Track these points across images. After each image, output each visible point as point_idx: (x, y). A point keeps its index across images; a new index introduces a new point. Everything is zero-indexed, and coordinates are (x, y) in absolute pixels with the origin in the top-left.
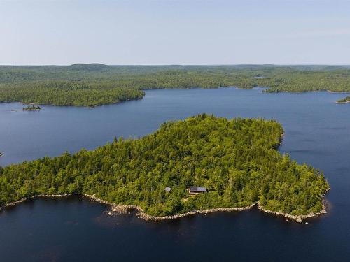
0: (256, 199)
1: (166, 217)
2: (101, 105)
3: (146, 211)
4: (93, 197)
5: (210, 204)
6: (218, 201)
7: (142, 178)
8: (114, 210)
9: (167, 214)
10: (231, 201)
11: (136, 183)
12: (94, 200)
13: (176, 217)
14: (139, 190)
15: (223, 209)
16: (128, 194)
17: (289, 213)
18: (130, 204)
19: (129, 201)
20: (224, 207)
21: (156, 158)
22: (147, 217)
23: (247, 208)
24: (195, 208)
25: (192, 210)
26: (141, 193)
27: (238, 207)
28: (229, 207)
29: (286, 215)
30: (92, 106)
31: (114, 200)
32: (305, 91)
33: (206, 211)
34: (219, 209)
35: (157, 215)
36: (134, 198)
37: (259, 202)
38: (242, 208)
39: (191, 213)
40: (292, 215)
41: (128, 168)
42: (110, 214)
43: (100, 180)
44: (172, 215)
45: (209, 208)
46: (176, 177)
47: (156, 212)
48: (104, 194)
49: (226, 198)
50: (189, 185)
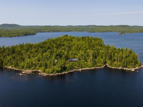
0: (105, 63)
1: (57, 74)
2: (16, 36)
3: (44, 71)
4: (10, 67)
5: (82, 66)
6: (85, 64)
7: (40, 56)
8: (24, 72)
9: (58, 72)
10: (93, 64)
11: (36, 58)
12: (11, 69)
13: (63, 73)
14: (39, 61)
15: (89, 68)
16: (32, 63)
17: (126, 68)
18: (34, 69)
19: (33, 67)
20: (90, 67)
21: (47, 48)
22: (45, 74)
23: (102, 67)
24: (74, 68)
25: (72, 69)
26: (40, 62)
27: (97, 67)
28: (92, 67)
29: (125, 69)
30: (11, 37)
31: (23, 67)
32: (104, 32)
33: (80, 70)
34: (87, 68)
35: (52, 73)
36: (36, 66)
37: (107, 64)
38: (100, 67)
39: (72, 71)
40: (128, 68)
41: (31, 52)
42: (21, 74)
43: (14, 58)
44: (60, 72)
45: (82, 68)
46: (59, 55)
47: (50, 71)
48: (17, 65)
49: (90, 63)
50: (67, 58)
